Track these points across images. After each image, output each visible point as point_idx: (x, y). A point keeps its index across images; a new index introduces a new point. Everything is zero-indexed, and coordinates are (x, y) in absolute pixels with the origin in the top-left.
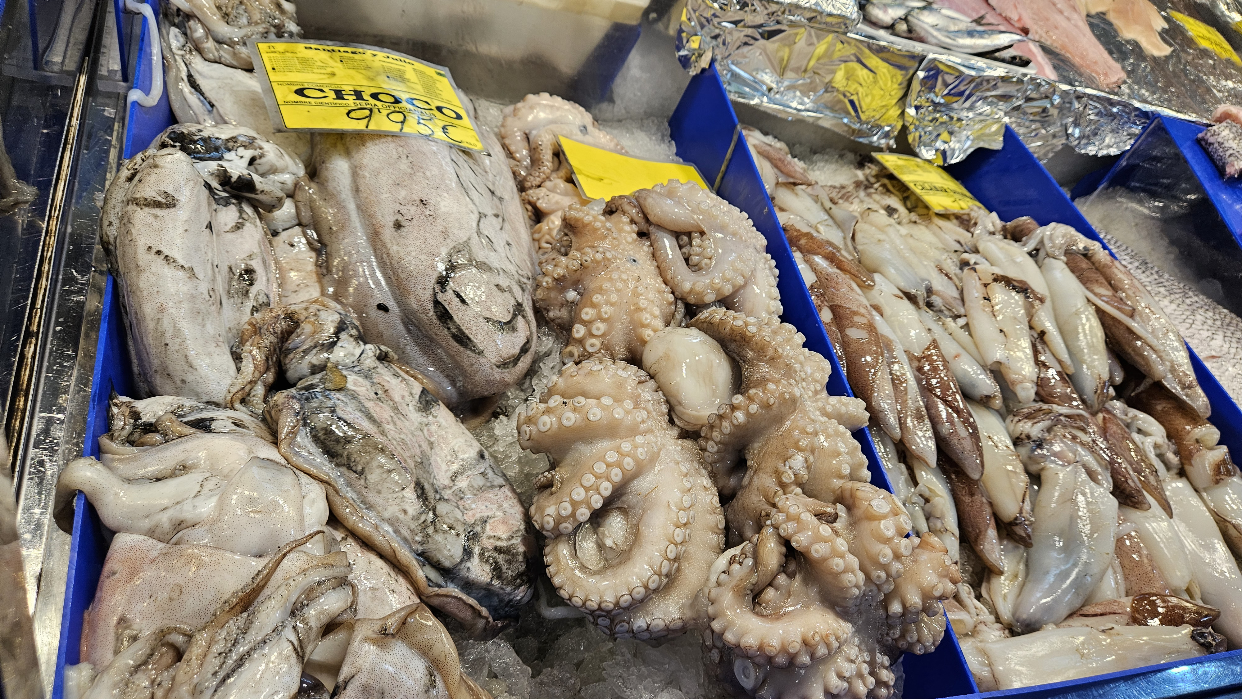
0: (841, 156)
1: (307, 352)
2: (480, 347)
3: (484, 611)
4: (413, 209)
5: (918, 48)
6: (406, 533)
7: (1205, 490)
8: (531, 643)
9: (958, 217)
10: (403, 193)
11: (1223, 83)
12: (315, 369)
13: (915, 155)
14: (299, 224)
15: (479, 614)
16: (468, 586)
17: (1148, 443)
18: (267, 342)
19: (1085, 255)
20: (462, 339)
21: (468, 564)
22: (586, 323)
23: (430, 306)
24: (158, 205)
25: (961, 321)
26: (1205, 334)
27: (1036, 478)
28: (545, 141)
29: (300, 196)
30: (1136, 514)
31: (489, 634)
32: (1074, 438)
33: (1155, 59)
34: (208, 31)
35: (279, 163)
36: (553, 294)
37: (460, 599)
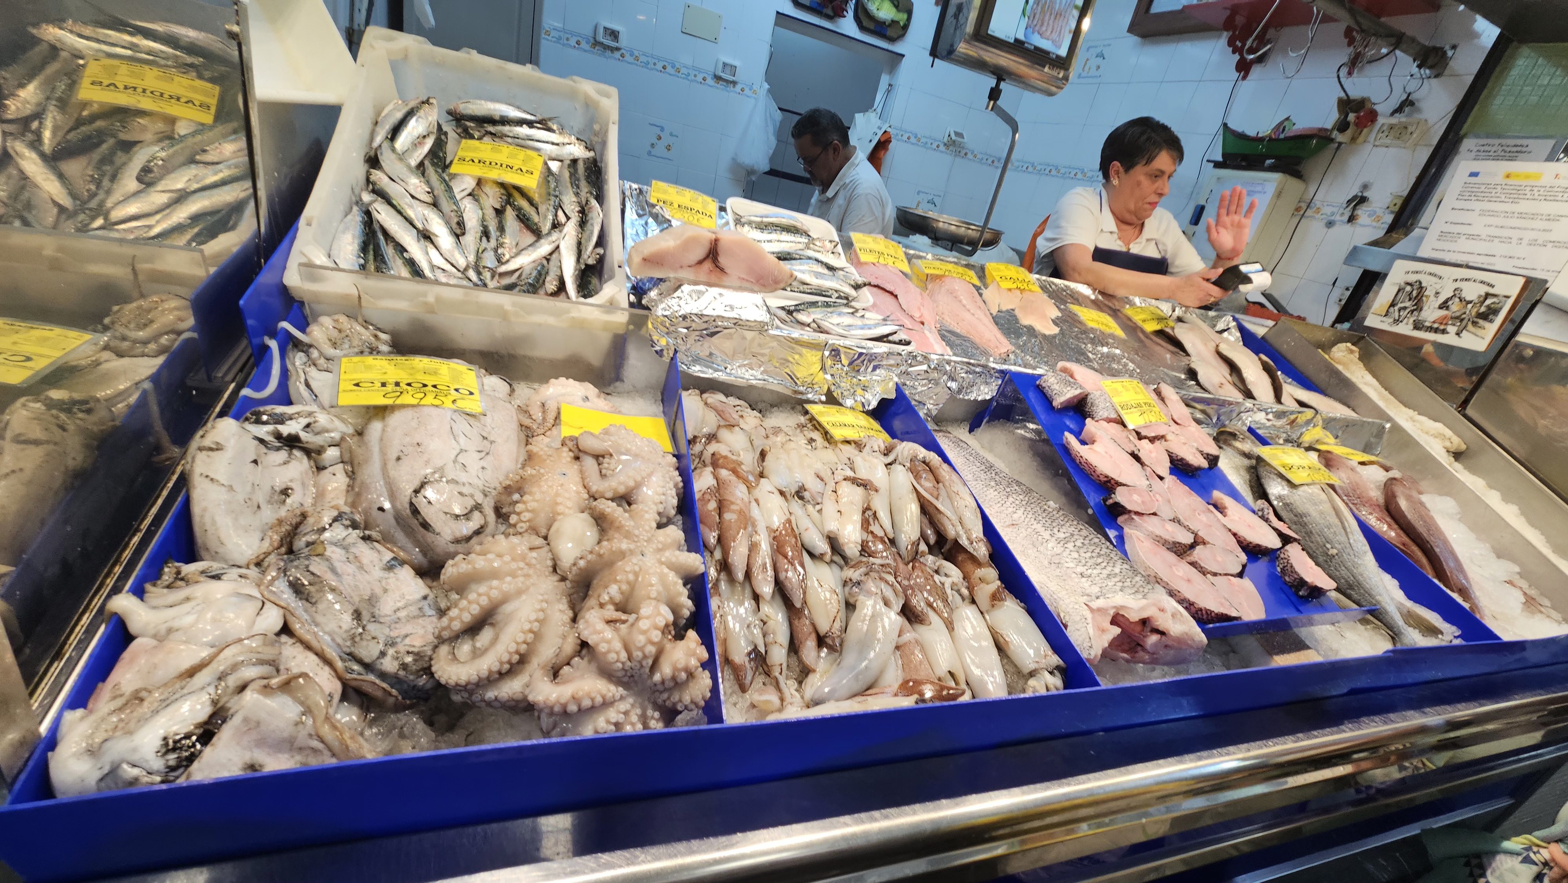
0: (793, 408)
1: (305, 534)
2: (437, 530)
3: (394, 692)
4: (411, 449)
5: (823, 337)
6: (339, 641)
7: (987, 612)
8: (442, 719)
9: (855, 443)
10: (408, 439)
11: (1099, 348)
12: (308, 544)
13: (841, 405)
14: (342, 462)
15: (390, 694)
16: (383, 675)
17: (948, 582)
18: (283, 530)
19: (924, 462)
20: (426, 525)
21: (382, 661)
22: (518, 514)
23: (407, 506)
24: (211, 449)
25: (818, 507)
26: (1011, 510)
27: (850, 606)
28: (552, 406)
29: (344, 445)
30: (921, 628)
31: (399, 708)
32: (881, 579)
33: (1044, 336)
34: (321, 354)
35: (329, 426)
36: (503, 497)
37: (374, 683)
